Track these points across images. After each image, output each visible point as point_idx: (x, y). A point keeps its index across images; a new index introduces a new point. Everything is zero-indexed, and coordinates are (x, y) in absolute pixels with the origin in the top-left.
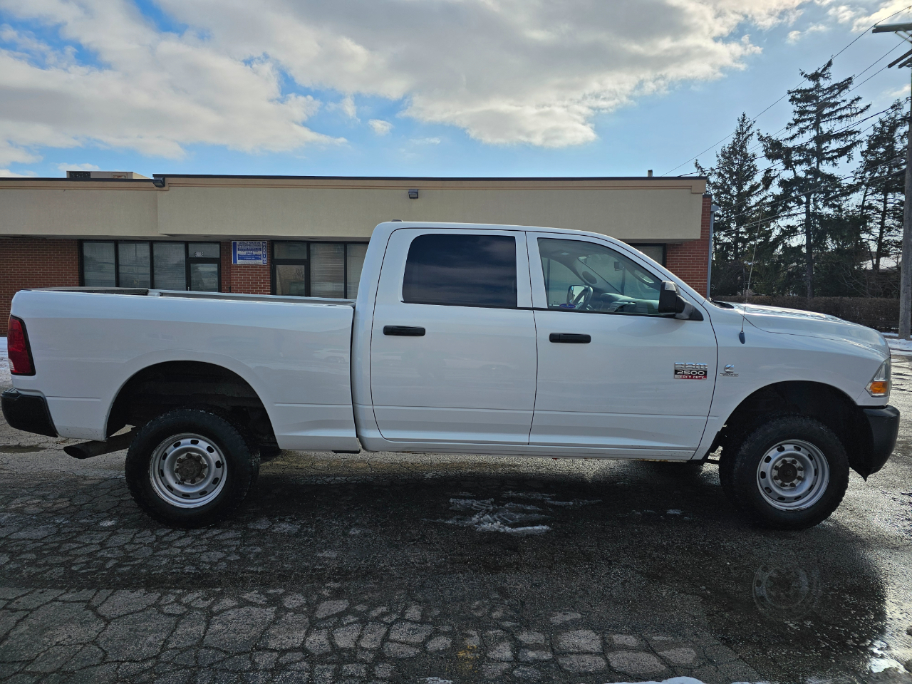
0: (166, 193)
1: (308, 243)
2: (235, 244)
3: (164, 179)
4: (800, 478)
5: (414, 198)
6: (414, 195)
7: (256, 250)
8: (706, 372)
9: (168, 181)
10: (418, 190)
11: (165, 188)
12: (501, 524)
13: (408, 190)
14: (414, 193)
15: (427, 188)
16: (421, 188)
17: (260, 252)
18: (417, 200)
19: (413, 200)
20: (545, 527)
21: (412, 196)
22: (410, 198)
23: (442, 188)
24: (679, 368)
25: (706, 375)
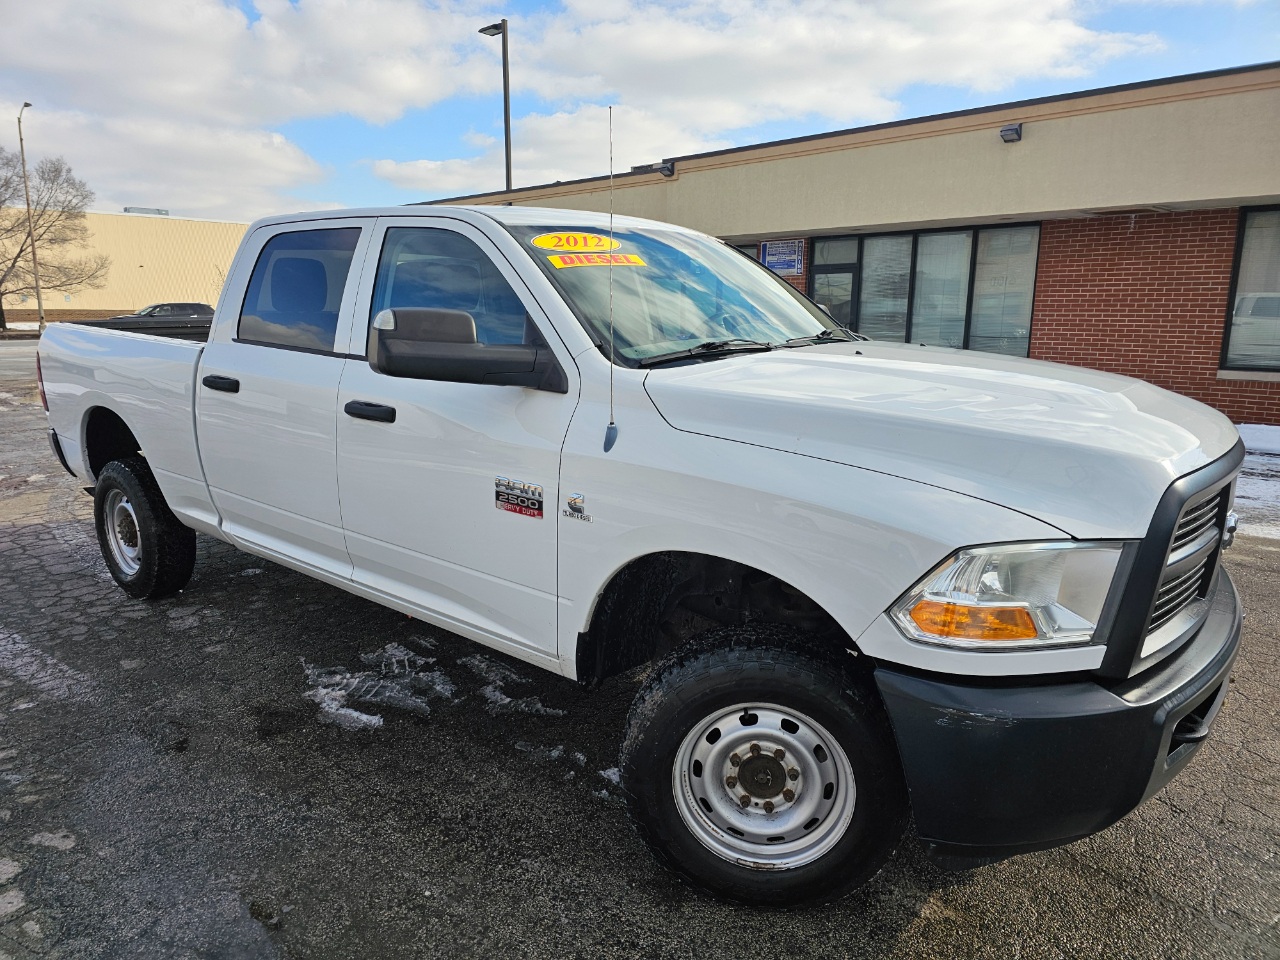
0: (675, 184)
1: (860, 237)
2: (765, 246)
3: (673, 165)
4: (789, 795)
5: (1012, 141)
6: (1013, 135)
7: (790, 254)
8: (541, 503)
9: (678, 166)
10: (1021, 125)
11: (674, 177)
12: (343, 696)
13: (1001, 129)
14: (1010, 132)
15: (1039, 118)
16: (1028, 120)
17: (794, 257)
18: (1019, 143)
19: (1010, 144)
20: (376, 721)
21: (1007, 138)
22: (1005, 141)
23: (1069, 113)
24: (502, 489)
25: (540, 509)
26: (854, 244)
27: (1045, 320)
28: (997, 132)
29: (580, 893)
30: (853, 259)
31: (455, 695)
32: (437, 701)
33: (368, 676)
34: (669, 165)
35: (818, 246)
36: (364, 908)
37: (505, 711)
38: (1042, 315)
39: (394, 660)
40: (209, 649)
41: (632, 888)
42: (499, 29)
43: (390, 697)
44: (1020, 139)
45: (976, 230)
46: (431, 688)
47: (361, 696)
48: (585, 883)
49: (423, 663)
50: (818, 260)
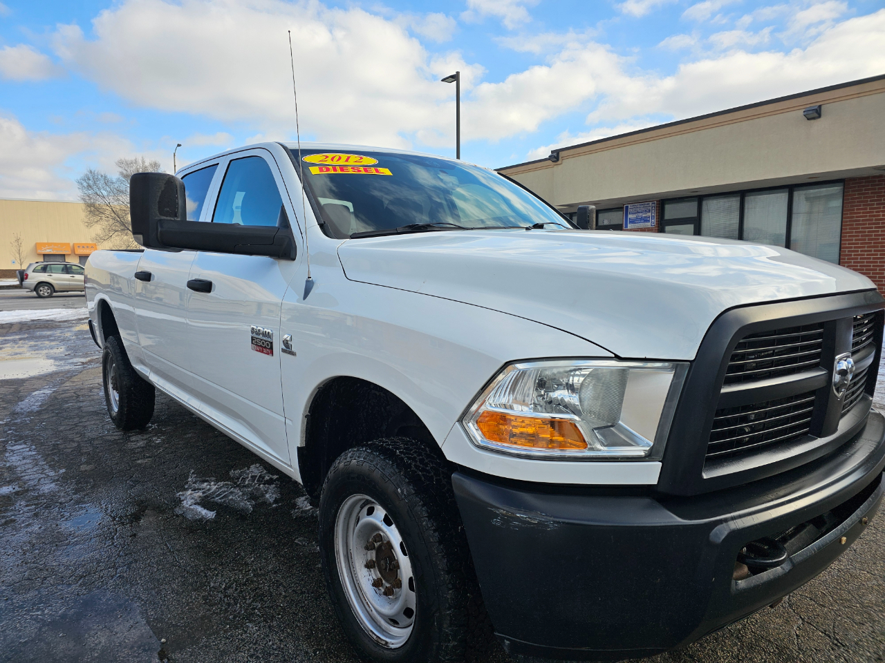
0: (560, 167)
1: (700, 198)
2: (627, 207)
3: (558, 154)
5: (814, 118)
6: (815, 114)
7: (646, 212)
8: (272, 343)
9: (561, 154)
10: (820, 106)
11: (559, 162)
12: (200, 497)
13: (804, 110)
14: (811, 112)
15: (834, 100)
16: (826, 102)
17: (649, 214)
18: (819, 120)
19: (812, 121)
20: (210, 515)
21: (809, 117)
22: (808, 119)
23: (859, 95)
24: (254, 335)
25: (271, 348)
26: (695, 205)
27: (851, 255)
28: (801, 113)
29: (273, 654)
30: (694, 214)
31: (276, 501)
32: (261, 505)
33: (226, 484)
34: (555, 154)
35: (668, 207)
36: (114, 645)
37: (304, 515)
38: (849, 251)
39: (250, 475)
40: (139, 462)
41: (315, 655)
42: (455, 78)
43: (232, 499)
44: (820, 116)
45: (790, 188)
46: (263, 495)
47: (213, 498)
48: (282, 646)
49: (268, 478)
50: (667, 216)
